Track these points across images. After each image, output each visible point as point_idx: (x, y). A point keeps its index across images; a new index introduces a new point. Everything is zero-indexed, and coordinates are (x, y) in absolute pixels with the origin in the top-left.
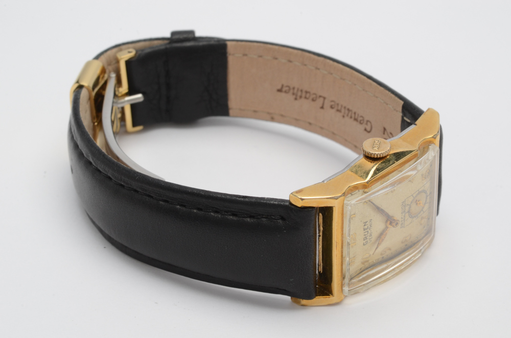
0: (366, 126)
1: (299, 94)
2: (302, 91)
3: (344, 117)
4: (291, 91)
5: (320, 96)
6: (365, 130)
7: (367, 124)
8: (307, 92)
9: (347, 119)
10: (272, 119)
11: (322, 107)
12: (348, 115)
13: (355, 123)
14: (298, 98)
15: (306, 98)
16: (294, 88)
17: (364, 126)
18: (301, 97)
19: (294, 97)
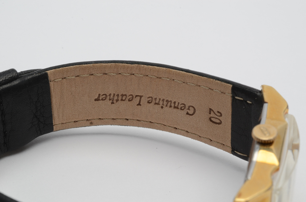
0: (188, 111)
1: (116, 98)
2: (118, 95)
3: (162, 107)
4: (108, 98)
5: (136, 96)
6: (188, 114)
7: (189, 109)
8: (122, 95)
9: (166, 109)
10: (91, 124)
11: (139, 104)
12: (166, 106)
13: (175, 110)
14: (115, 102)
15: (122, 100)
16: (110, 95)
17: (186, 111)
18: (117, 100)
19: (111, 101)
